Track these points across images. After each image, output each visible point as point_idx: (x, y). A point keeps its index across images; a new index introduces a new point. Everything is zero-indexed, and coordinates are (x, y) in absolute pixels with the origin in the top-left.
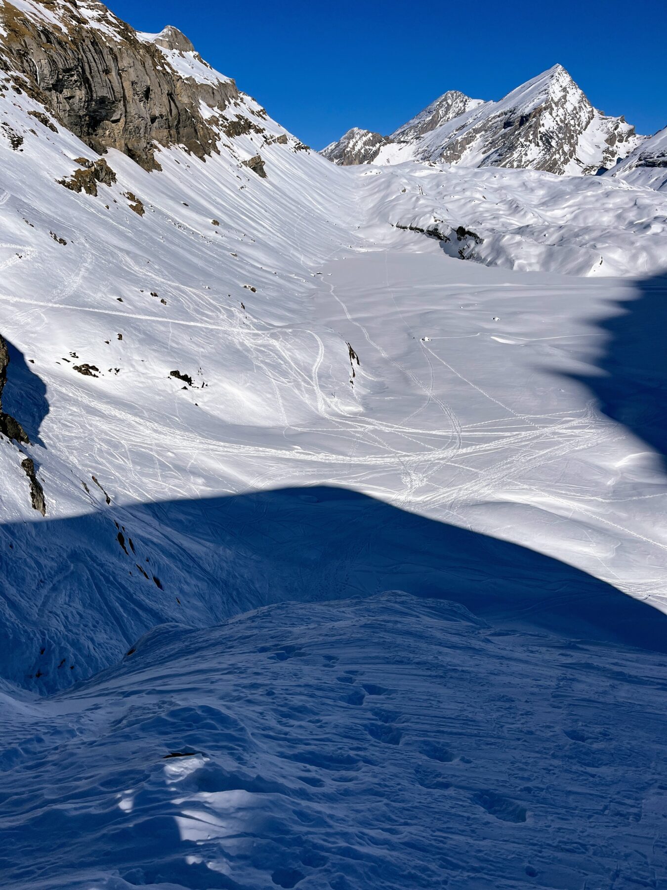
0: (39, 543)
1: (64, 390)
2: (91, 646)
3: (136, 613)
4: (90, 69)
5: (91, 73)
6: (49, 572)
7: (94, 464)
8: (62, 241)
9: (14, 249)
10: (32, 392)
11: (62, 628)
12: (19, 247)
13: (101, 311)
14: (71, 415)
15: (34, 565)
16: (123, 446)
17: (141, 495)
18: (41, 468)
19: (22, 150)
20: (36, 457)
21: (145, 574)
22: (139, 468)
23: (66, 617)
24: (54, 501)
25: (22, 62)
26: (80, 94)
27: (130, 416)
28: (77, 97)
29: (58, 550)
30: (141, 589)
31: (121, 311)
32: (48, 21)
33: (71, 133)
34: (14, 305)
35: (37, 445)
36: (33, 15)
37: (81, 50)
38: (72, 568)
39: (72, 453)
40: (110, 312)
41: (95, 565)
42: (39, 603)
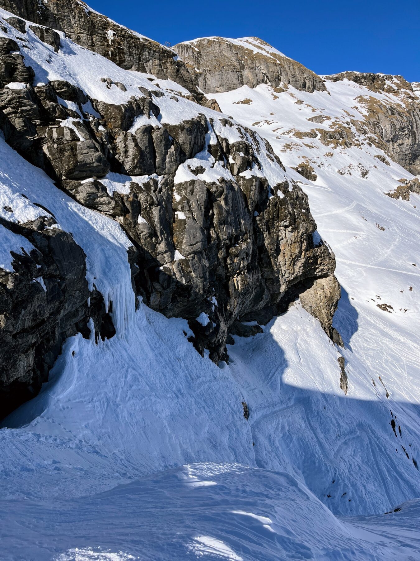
0: (341, 411)
1: (369, 318)
2: (364, 492)
3: (398, 480)
4: (417, 126)
5: (417, 128)
6: (344, 431)
7: (381, 369)
8: (383, 229)
9: (353, 234)
10: (349, 316)
11: (347, 471)
12: (356, 232)
13: (400, 271)
14: (370, 334)
15: (336, 424)
16: (402, 361)
17: (410, 397)
18: (348, 364)
19: (367, 178)
20: (346, 357)
21: (407, 454)
22: (412, 378)
23: (351, 465)
24: (353, 387)
25: (375, 128)
26: (408, 141)
27: (411, 342)
28: (406, 144)
29: (351, 419)
30: (402, 464)
31: (414, 272)
32: (394, 102)
33: (399, 165)
34: (348, 265)
35: (348, 349)
36: (385, 101)
37: (412, 116)
38: (358, 433)
39: (368, 358)
40: (406, 273)
41: (373, 436)
42: (336, 449)
